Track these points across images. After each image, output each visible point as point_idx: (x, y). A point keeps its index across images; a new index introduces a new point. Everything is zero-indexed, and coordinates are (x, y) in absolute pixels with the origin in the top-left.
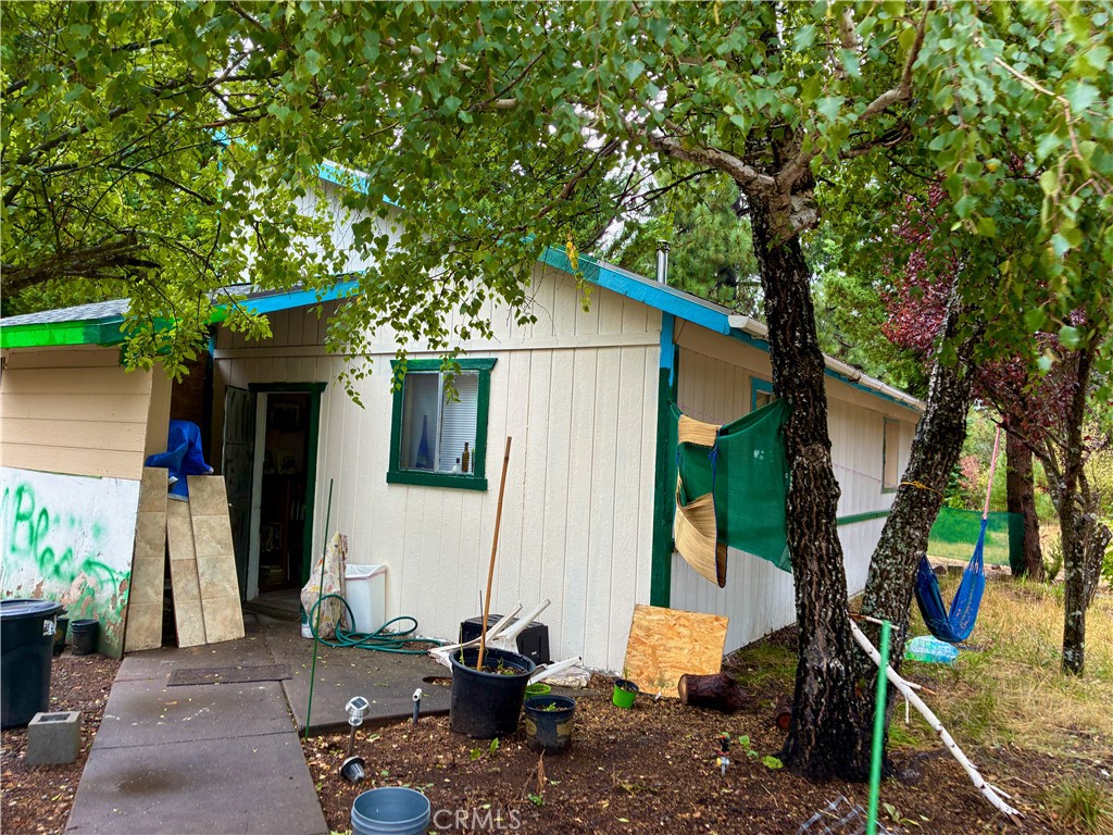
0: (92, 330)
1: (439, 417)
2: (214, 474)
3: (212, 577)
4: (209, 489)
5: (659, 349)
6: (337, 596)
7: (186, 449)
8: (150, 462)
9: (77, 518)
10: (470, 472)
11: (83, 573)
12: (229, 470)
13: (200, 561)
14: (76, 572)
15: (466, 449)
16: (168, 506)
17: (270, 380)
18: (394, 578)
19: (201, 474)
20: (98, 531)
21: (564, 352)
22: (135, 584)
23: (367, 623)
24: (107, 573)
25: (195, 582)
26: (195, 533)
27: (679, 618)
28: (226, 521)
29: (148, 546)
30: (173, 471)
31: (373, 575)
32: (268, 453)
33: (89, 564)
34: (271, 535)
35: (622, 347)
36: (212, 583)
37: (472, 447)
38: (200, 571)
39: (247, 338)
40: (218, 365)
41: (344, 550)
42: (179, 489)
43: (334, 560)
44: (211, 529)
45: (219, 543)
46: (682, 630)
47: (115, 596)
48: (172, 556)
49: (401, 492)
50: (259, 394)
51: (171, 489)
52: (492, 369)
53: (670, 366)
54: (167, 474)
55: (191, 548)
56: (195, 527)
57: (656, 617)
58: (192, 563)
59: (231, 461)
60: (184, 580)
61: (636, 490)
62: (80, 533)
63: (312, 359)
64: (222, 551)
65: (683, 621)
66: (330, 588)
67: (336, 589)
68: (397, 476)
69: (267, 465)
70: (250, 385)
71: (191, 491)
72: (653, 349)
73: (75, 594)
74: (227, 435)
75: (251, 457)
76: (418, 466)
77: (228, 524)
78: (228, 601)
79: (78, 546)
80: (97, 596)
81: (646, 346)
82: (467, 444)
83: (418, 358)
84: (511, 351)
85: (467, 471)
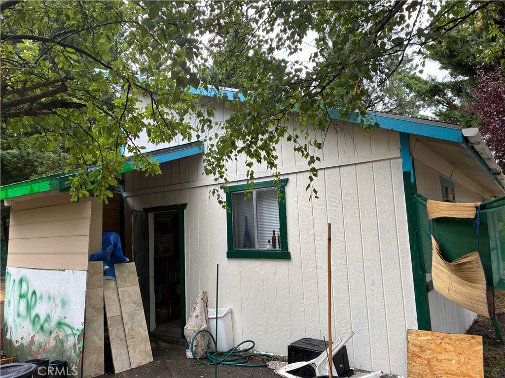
0: (54, 181)
1: (255, 216)
2: (129, 262)
3: (132, 325)
4: (127, 271)
5: (400, 160)
6: (205, 331)
7: (113, 249)
8: (92, 258)
9: (52, 296)
10: (277, 248)
11: (57, 330)
12: (136, 258)
13: (124, 316)
14: (53, 329)
15: (274, 234)
16: (104, 284)
17: (155, 205)
18: (237, 316)
19: (122, 262)
20: (64, 303)
21: (332, 170)
22: (87, 335)
23: (223, 345)
24: (70, 330)
25: (122, 329)
26: (121, 299)
27: (443, 338)
28: (137, 289)
29: (93, 310)
30: (106, 262)
31: (225, 315)
32: (156, 246)
33: (60, 324)
34: (160, 291)
35: (373, 162)
36: (132, 329)
37: (277, 233)
38: (125, 322)
39: (147, 175)
40: (126, 201)
41: (206, 301)
42: (110, 273)
43: (202, 308)
44: (130, 295)
45: (134, 303)
46: (447, 346)
47: (75, 344)
48: (108, 316)
49: (236, 263)
50: (149, 214)
51: (105, 273)
52: (286, 185)
53: (410, 169)
54: (102, 264)
55: (118, 308)
56: (120, 295)
57: (425, 338)
58: (120, 318)
59: (137, 253)
60: (116, 329)
61: (396, 252)
62: (54, 305)
63: (178, 191)
64: (137, 308)
65: (446, 340)
66: (201, 326)
67: (204, 326)
68: (232, 254)
69: (156, 253)
70: (144, 209)
71: (117, 273)
72: (396, 160)
73: (52, 343)
74: (134, 238)
75: (147, 249)
76: (245, 246)
77: (139, 291)
78: (142, 340)
79: (53, 313)
80: (65, 344)
81: (390, 159)
82: (274, 231)
83: (239, 184)
84: (296, 173)
85: (276, 248)
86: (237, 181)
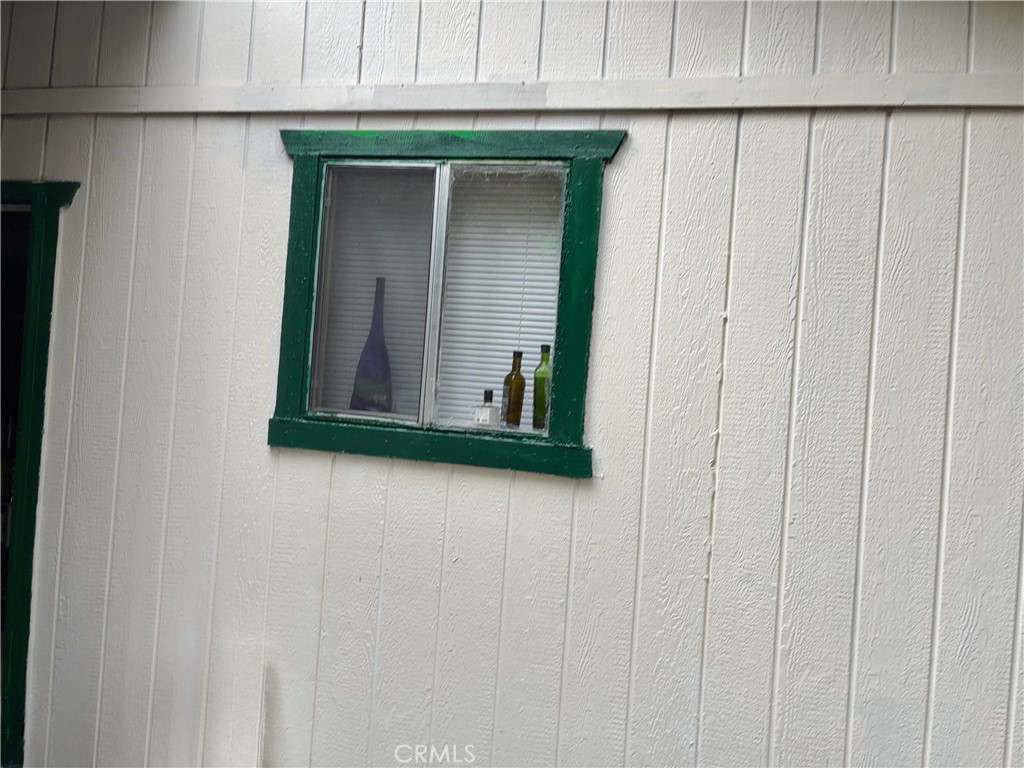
1: (436, 279)
10: (526, 426)
15: (517, 365)
37: (536, 365)
49: (310, 472)
52: (609, 160)
76: (359, 403)
82: (518, 356)
83: (367, 126)
84: (671, 113)
85: (517, 423)
86: (360, 115)
